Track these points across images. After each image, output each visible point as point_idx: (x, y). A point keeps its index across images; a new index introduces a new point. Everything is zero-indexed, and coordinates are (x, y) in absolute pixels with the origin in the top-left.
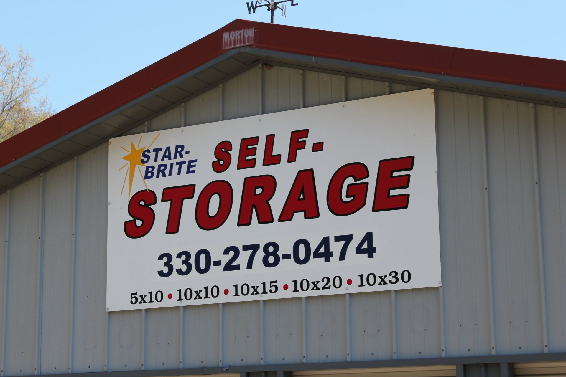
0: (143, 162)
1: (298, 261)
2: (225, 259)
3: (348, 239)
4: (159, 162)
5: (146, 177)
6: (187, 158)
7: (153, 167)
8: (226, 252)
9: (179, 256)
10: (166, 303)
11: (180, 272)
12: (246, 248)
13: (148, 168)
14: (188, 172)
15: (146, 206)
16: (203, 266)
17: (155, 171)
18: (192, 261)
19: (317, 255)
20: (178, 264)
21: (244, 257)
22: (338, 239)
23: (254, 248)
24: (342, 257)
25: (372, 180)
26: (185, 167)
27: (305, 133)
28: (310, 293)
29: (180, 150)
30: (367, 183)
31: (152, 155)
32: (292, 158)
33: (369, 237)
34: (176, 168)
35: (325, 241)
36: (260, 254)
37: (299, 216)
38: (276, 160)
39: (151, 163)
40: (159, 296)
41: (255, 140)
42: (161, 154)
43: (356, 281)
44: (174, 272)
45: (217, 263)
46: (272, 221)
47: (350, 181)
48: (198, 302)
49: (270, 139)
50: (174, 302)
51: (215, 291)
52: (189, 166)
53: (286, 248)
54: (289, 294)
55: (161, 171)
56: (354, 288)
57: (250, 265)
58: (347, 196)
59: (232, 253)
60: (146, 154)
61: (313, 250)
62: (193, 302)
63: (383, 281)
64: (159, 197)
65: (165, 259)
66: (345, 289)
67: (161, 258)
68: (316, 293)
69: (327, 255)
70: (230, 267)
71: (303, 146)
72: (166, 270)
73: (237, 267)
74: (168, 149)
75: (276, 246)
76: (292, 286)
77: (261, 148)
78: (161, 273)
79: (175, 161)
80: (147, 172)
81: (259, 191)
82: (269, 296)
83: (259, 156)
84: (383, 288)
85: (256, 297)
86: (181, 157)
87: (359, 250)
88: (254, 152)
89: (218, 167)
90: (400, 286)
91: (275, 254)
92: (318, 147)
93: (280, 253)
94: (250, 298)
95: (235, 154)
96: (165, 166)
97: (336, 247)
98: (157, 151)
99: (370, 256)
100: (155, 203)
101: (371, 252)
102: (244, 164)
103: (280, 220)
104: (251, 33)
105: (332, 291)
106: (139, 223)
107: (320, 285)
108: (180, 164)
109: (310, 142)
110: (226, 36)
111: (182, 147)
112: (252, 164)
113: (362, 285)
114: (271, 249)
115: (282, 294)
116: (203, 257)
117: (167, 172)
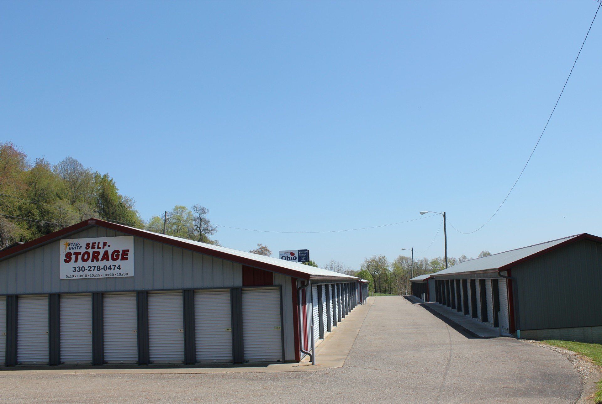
0: (69, 246)
1: (104, 270)
2: (88, 269)
3: (115, 266)
4: (73, 246)
5: (69, 249)
6: (79, 246)
7: (71, 247)
8: (89, 267)
9: (78, 267)
10: (75, 278)
11: (78, 271)
12: (93, 267)
13: (70, 247)
14: (80, 249)
15: (70, 256)
16: (83, 270)
17: (72, 248)
18: (81, 269)
19: (109, 269)
20: (77, 269)
21: (93, 268)
22: (113, 266)
23: (95, 267)
24: (114, 269)
25: (120, 254)
26: (79, 248)
27: (106, 243)
28: (107, 277)
29: (78, 244)
30: (119, 255)
31: (71, 244)
32: (103, 248)
33: (120, 266)
34: (77, 248)
35: (110, 266)
36: (96, 268)
37: (105, 260)
38: (100, 248)
39: (71, 246)
40: (73, 276)
41: (95, 243)
42: (73, 244)
43: (117, 275)
44: (76, 271)
45: (86, 270)
46: (99, 261)
47: (116, 254)
48: (82, 278)
49: (99, 243)
50: (76, 278)
51: (86, 276)
52: (80, 248)
53: (102, 267)
54: (103, 277)
55: (73, 248)
56: (116, 276)
57: (94, 270)
58: (115, 257)
59: (90, 268)
60: (69, 244)
61: (108, 268)
62: (81, 278)
63: (122, 275)
64: (73, 254)
65: (74, 268)
66: (114, 276)
67: (73, 268)
68: (108, 277)
69: (111, 269)
70: (89, 270)
71: (106, 245)
72: (74, 270)
73: (91, 271)
74: (75, 243)
75: (100, 267)
76: (103, 275)
77: (96, 245)
78: (73, 271)
79: (76, 246)
80: (70, 248)
81: (96, 254)
82: (98, 277)
83: (96, 247)
84: (122, 276)
85: (95, 277)
86: (78, 245)
87: (118, 268)
88: (95, 246)
89: (87, 248)
90: (126, 276)
91: (99, 268)
92: (109, 246)
93: (101, 268)
94: (94, 277)
95: (91, 246)
96: (74, 247)
97: (113, 267)
98: (72, 243)
99: (120, 270)
100: (71, 255)
101: (120, 269)
102: (93, 248)
103: (101, 261)
104: (95, 221)
105: (112, 277)
106: (68, 260)
107: (109, 275)
108: (78, 247)
109: (107, 244)
110: (89, 221)
111: (78, 243)
112: (94, 248)
113: (118, 275)
114: (99, 267)
115: (101, 277)
116: (83, 268)
117: (75, 248)
